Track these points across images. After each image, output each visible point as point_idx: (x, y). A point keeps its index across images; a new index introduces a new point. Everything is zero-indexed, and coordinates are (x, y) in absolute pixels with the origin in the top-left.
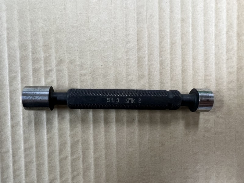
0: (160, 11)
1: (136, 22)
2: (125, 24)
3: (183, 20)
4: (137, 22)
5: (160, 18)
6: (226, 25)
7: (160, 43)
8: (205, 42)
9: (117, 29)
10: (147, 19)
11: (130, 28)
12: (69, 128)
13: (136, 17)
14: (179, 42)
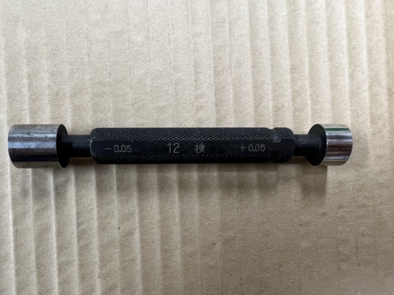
0: (253, 55)
1: (212, 73)
2: (193, 78)
3: (294, 69)
4: (215, 74)
5: (253, 67)
6: (368, 75)
7: (256, 108)
8: (333, 104)
9: (180, 87)
10: (232, 68)
11: (202, 84)
12: (98, 263)
13: (212, 65)
14: (289, 105)
